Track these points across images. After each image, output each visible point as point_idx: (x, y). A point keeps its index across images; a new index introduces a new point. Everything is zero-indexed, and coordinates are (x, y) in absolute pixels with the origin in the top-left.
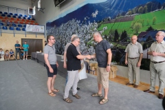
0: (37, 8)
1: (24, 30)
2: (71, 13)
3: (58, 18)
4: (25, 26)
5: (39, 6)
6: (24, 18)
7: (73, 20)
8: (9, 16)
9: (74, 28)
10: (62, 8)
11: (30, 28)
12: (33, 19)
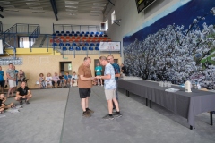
0: (110, 21)
1: (97, 49)
2: (165, 18)
3: (141, 28)
4: (98, 45)
5: (113, 18)
6: (96, 36)
7: (169, 27)
8: (81, 35)
9: (171, 38)
10: (149, 13)
11: (104, 46)
12: (105, 36)
